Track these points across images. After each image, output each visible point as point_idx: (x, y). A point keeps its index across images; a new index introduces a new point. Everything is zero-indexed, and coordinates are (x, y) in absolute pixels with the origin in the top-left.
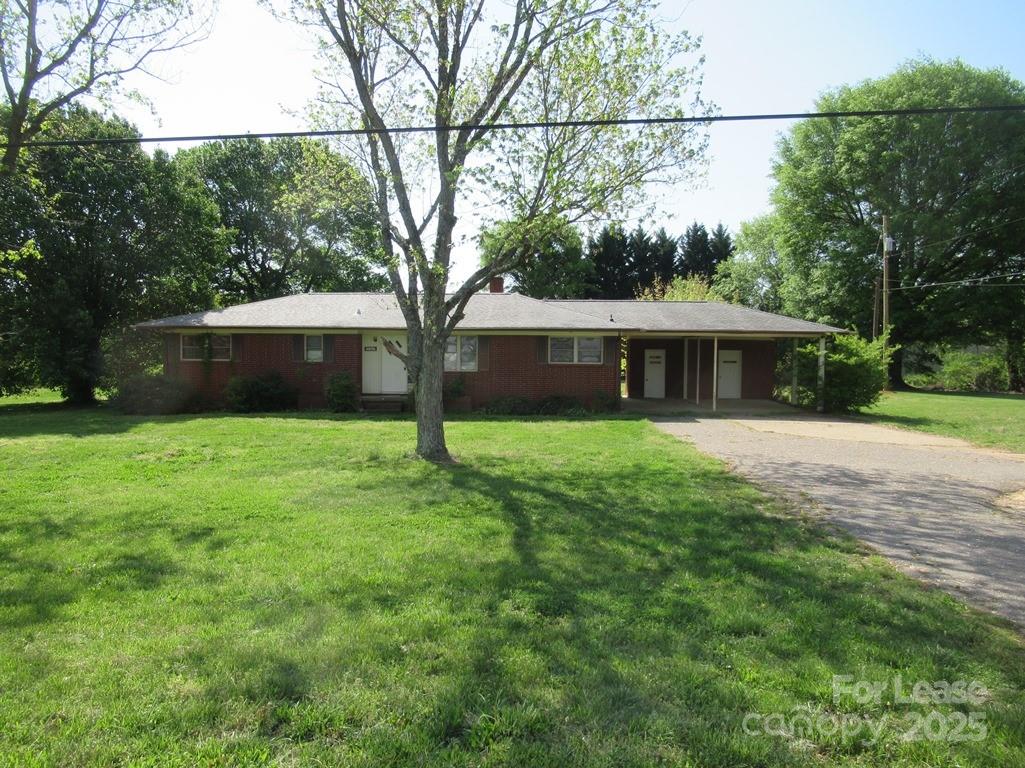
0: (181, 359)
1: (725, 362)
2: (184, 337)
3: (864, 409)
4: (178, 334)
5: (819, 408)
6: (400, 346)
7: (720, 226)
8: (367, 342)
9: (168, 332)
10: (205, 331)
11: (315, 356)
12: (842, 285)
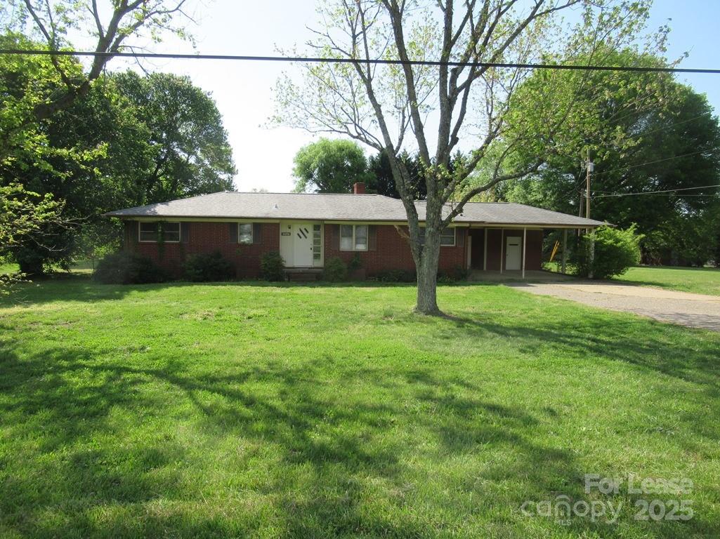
0: (139, 241)
1: (511, 245)
2: (141, 223)
3: (615, 277)
4: (137, 222)
5: (591, 276)
6: (307, 232)
7: (459, 151)
8: (283, 229)
9: (129, 219)
10: (159, 219)
11: (246, 239)
12: (553, 194)
